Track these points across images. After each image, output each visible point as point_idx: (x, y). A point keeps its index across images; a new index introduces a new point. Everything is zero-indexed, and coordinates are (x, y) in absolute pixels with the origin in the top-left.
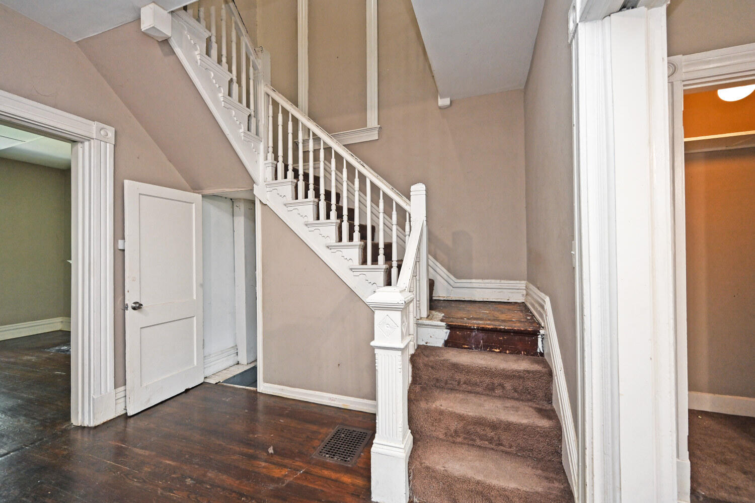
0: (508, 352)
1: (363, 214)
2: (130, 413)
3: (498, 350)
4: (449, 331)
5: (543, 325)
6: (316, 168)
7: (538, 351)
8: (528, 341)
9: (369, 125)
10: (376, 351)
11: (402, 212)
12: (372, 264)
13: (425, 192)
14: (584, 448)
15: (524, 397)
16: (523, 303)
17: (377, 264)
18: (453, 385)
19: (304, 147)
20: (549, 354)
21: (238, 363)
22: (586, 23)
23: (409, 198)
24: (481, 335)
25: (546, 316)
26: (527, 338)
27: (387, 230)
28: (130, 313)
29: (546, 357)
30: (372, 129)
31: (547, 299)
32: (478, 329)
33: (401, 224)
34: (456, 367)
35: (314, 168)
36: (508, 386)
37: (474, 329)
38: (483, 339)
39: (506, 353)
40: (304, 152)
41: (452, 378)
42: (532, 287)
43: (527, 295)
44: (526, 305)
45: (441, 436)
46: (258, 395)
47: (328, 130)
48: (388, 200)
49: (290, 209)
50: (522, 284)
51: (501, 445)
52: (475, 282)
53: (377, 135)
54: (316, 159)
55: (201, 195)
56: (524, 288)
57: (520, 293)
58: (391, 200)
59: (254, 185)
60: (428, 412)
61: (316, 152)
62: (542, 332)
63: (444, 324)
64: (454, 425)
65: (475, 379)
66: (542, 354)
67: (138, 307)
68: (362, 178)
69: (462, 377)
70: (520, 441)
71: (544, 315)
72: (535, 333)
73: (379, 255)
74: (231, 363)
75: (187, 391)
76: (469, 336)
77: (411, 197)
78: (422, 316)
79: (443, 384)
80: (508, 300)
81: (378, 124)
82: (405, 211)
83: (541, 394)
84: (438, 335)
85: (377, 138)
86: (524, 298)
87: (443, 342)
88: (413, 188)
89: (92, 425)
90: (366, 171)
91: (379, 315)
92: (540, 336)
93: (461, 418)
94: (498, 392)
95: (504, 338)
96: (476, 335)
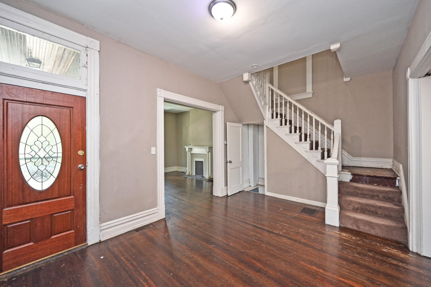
0: (381, 185)
1: (306, 129)
2: (229, 195)
3: (376, 184)
4: (352, 176)
5: (399, 176)
6: (281, 110)
7: (396, 186)
8: (391, 182)
9: (307, 91)
10: (327, 178)
11: (330, 131)
12: (315, 150)
13: (341, 123)
14: (410, 208)
15: (388, 201)
16: (391, 169)
17: (318, 150)
18: (355, 194)
19: (276, 101)
20: (401, 187)
21: (250, 186)
22: (412, 79)
23: (333, 125)
24: (368, 178)
25: (400, 171)
26: (391, 180)
27: (317, 135)
28: (228, 164)
29: (400, 188)
30: (309, 93)
31: (401, 166)
32: (367, 176)
33: (329, 137)
34: (357, 188)
35: (280, 110)
36: (381, 196)
37: (364, 176)
38: (368, 180)
39: (380, 186)
40: (276, 104)
41: (355, 192)
42: (395, 161)
43: (393, 165)
44: (392, 169)
45: (351, 210)
46: (265, 196)
47: (288, 95)
48: (323, 126)
49: (279, 129)
50: (391, 160)
51: (377, 214)
52: (363, 159)
53: (312, 95)
54: (281, 106)
55: (242, 124)
56: (392, 162)
57: (389, 164)
58: (324, 126)
59: (264, 121)
60: (346, 201)
61: (281, 103)
62: (398, 178)
63: (350, 173)
64: (356, 206)
65: (365, 192)
66: (398, 187)
67: (230, 162)
68: (311, 118)
69: (360, 192)
70: (386, 213)
71: (399, 172)
72: (395, 179)
73: (318, 146)
74: (248, 186)
75: (240, 192)
76: (362, 178)
77: (334, 125)
78: (339, 170)
79: (351, 194)
80: (382, 167)
81: (312, 91)
82: (331, 130)
83: (396, 200)
84: (347, 177)
85: (311, 97)
86: (392, 167)
87: (349, 180)
88: (335, 121)
89: (221, 196)
90: (312, 115)
91: (328, 166)
92: (397, 180)
93: (359, 203)
94: (376, 198)
95: (379, 180)
96: (365, 178)
